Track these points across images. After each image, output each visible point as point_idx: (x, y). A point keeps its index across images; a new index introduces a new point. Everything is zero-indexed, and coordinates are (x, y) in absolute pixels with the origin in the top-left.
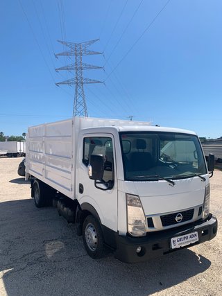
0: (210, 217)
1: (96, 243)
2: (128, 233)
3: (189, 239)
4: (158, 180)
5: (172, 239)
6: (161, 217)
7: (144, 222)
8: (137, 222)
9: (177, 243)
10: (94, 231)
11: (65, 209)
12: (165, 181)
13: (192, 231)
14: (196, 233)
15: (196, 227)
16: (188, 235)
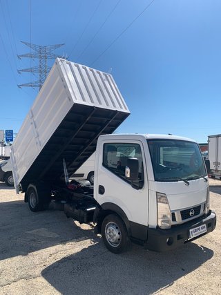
0: (210, 212)
1: (119, 239)
2: (158, 227)
3: (201, 230)
4: (177, 181)
5: (191, 230)
6: (181, 212)
7: (170, 217)
8: (165, 216)
9: (194, 234)
10: (117, 228)
11: (76, 211)
12: (183, 182)
13: (202, 223)
14: (205, 225)
15: (204, 220)
16: (200, 227)
